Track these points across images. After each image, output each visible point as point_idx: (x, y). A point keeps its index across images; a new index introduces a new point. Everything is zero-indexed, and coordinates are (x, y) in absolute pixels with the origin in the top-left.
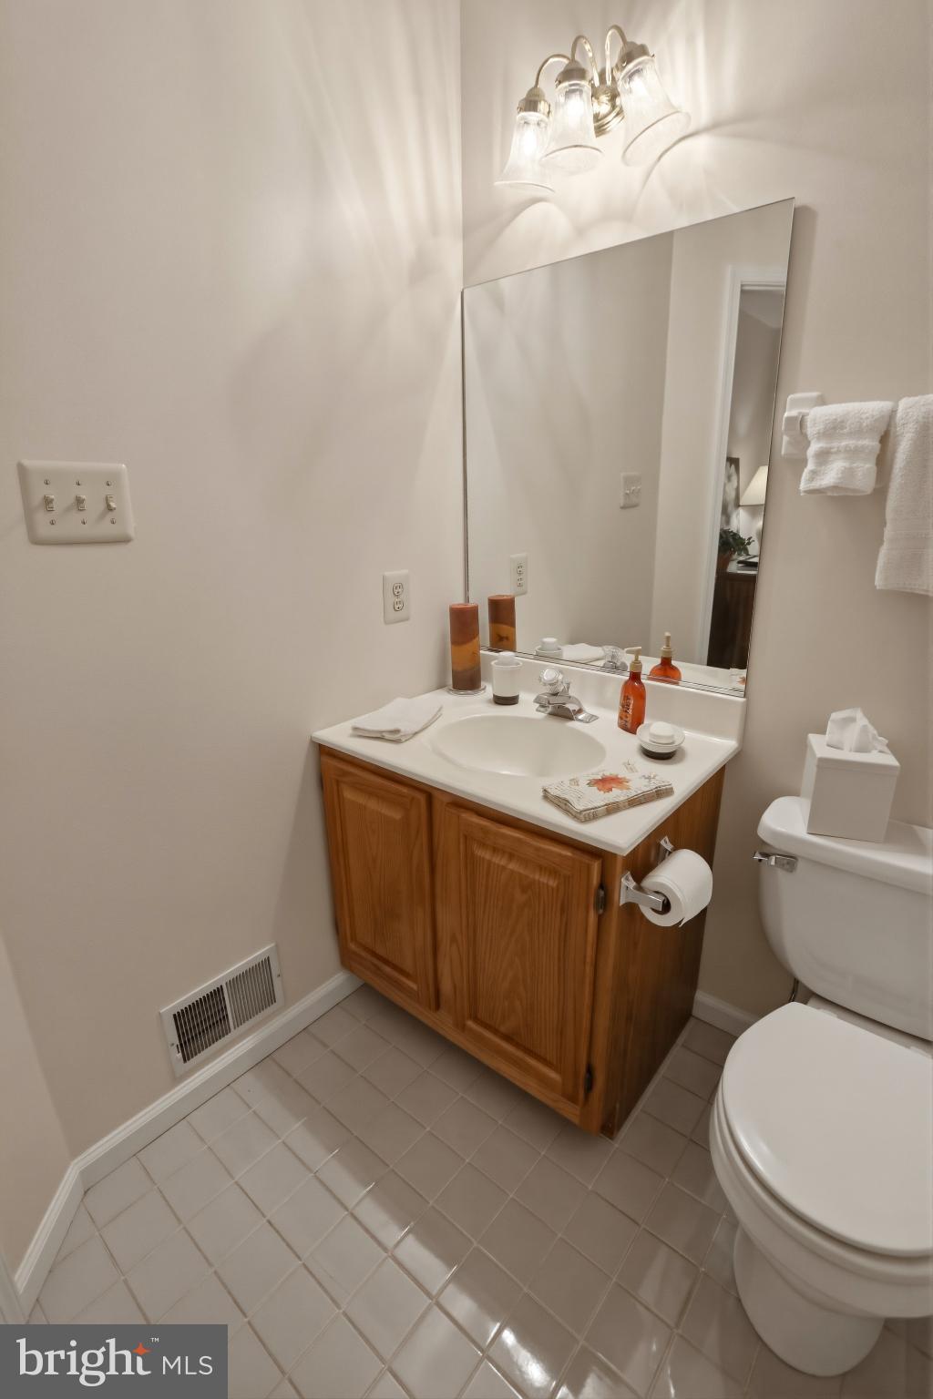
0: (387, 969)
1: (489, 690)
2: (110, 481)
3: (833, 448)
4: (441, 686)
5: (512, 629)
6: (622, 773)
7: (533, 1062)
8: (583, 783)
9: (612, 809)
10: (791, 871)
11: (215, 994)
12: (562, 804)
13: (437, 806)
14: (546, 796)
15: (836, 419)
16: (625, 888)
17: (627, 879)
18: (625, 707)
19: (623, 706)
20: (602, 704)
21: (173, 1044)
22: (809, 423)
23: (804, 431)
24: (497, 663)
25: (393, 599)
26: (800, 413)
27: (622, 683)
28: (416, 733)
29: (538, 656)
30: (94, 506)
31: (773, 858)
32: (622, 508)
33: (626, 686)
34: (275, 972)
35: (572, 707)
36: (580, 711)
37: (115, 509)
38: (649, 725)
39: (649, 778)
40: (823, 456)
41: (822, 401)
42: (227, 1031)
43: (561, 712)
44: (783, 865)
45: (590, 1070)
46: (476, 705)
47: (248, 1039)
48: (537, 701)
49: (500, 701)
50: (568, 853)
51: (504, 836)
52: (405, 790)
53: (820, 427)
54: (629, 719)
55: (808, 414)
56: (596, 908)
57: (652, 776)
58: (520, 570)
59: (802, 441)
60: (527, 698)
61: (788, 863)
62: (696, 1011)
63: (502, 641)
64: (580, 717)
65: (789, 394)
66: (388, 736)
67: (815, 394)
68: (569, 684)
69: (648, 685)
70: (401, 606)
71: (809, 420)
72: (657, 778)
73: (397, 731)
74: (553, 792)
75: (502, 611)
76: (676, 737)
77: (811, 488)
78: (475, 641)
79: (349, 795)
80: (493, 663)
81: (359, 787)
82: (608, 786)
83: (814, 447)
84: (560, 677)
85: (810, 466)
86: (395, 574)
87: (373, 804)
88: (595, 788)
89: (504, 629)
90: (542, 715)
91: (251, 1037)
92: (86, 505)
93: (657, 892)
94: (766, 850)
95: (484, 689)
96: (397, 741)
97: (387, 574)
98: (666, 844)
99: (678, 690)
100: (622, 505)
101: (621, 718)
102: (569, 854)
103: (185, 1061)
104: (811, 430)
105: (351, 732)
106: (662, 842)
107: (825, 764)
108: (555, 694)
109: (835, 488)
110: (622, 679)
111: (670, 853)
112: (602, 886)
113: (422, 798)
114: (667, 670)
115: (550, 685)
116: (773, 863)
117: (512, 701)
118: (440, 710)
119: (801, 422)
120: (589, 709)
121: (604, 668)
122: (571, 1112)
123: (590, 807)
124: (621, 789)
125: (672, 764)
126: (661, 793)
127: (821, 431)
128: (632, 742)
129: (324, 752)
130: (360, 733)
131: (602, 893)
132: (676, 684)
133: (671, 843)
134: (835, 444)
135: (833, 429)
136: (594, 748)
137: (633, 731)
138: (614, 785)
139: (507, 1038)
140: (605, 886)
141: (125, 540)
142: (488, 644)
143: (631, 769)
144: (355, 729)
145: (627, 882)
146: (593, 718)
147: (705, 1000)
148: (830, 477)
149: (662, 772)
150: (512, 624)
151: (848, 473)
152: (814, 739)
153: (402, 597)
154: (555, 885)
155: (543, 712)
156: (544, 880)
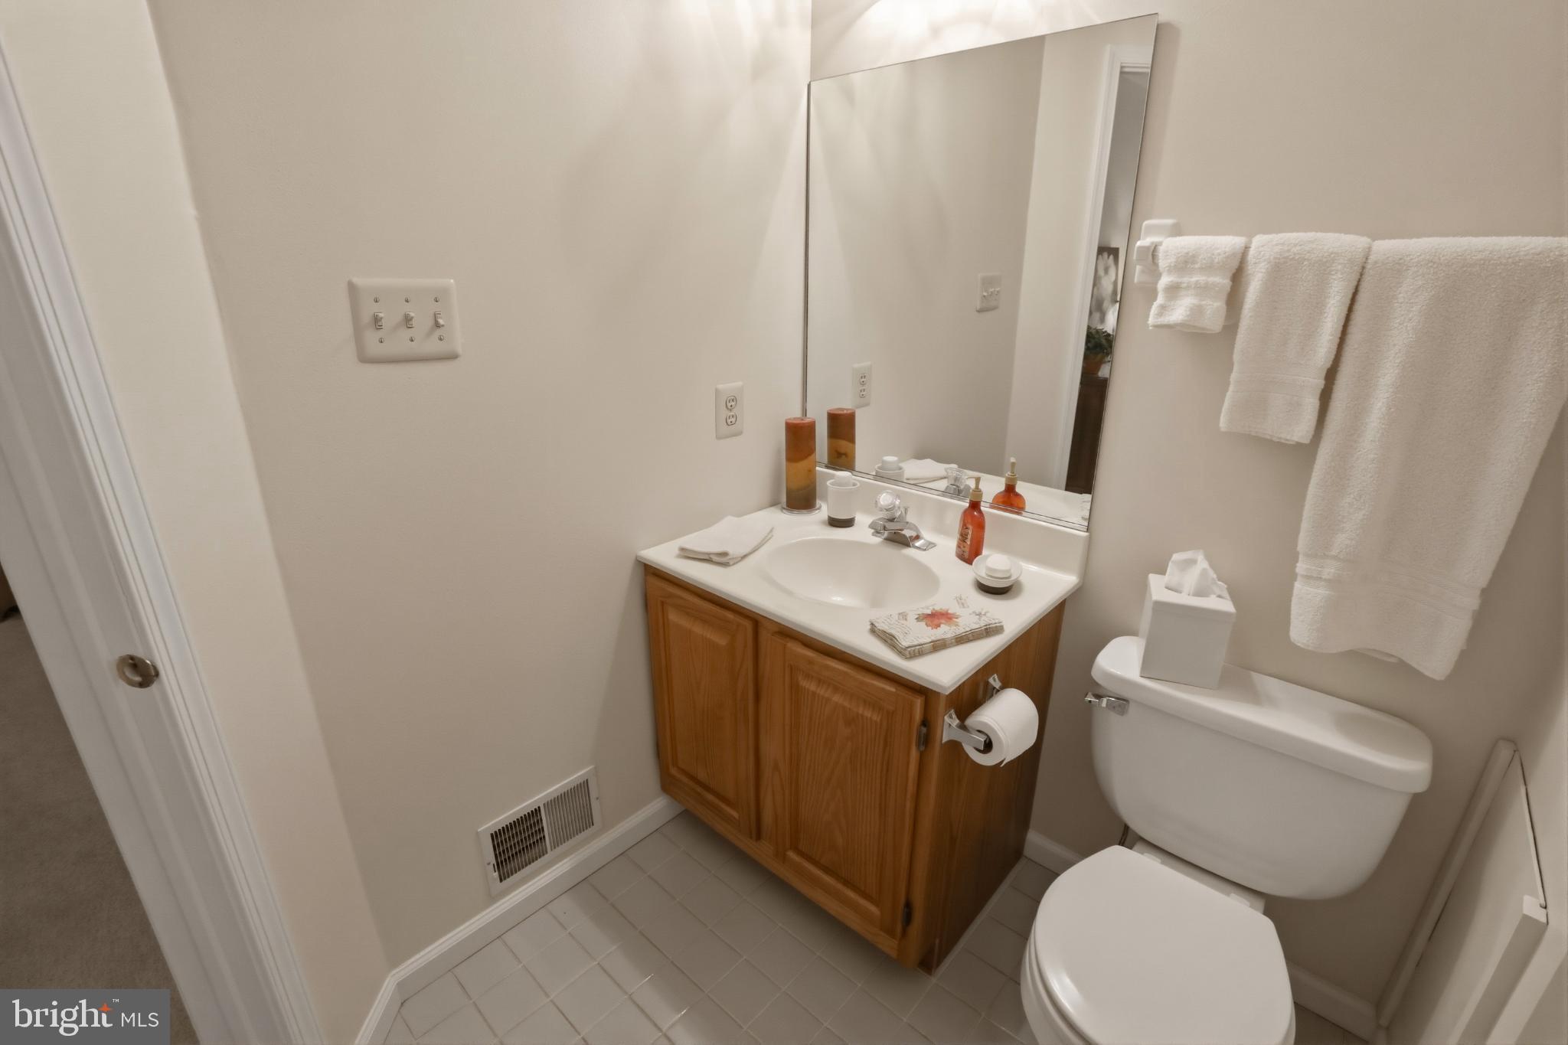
0: (710, 797)
1: (823, 511)
2: (439, 297)
3: (1184, 283)
4: (774, 504)
5: (851, 445)
6: (953, 608)
7: (851, 894)
8: (912, 617)
9: (938, 646)
10: (1122, 715)
11: (533, 815)
12: (888, 639)
13: (764, 636)
14: (873, 630)
15: (1187, 253)
16: (949, 727)
17: (951, 717)
18: (963, 537)
19: (961, 535)
20: (940, 530)
21: (489, 864)
22: (1161, 254)
23: (1156, 261)
24: (833, 481)
25: (725, 413)
26: (1152, 243)
27: (962, 511)
28: (745, 556)
29: (878, 477)
30: (423, 323)
31: (1105, 700)
32: (979, 311)
33: (967, 514)
34: (593, 794)
35: (908, 533)
36: (918, 537)
37: (443, 326)
38: (987, 557)
39: (979, 614)
40: (1174, 290)
41: (1177, 231)
42: (544, 852)
43: (899, 539)
44: (1114, 707)
45: (908, 905)
46: (809, 525)
47: (565, 861)
48: (872, 526)
49: (835, 523)
50: (890, 688)
51: (827, 667)
52: (730, 615)
53: (1172, 260)
54: (967, 549)
55: (1160, 243)
56: (918, 745)
57: (983, 613)
58: (863, 379)
59: (1154, 271)
60: (864, 521)
61: (1120, 706)
62: (1028, 851)
63: (841, 459)
64: (918, 544)
65: (1144, 221)
66: (715, 558)
67: (1169, 221)
68: (906, 510)
69: (987, 513)
70: (733, 420)
71: (1161, 249)
72: (988, 615)
73: (725, 554)
74: (881, 626)
75: (842, 426)
76: (1012, 571)
77: (1159, 323)
78: (812, 457)
79: (673, 616)
80: (828, 483)
81: (686, 610)
82: (936, 621)
83: (1165, 281)
84: (897, 502)
85: (1160, 299)
86: (728, 386)
87: (698, 629)
88: (923, 624)
89: (843, 444)
90: (878, 540)
91: (568, 859)
92: (414, 322)
93: (979, 731)
94: (1100, 692)
95: (818, 509)
96: (725, 565)
97: (720, 387)
98: (995, 681)
99: (1021, 521)
100: (978, 308)
101: (959, 547)
102: (893, 690)
103: (501, 881)
104: (1163, 263)
105: (677, 551)
106: (991, 680)
107: (1161, 607)
108: (892, 520)
109: (1182, 325)
110: (961, 505)
111: (998, 691)
112: (925, 723)
113: (748, 625)
114: (1010, 499)
115: (887, 510)
116: (1104, 704)
117: (847, 523)
118: (771, 531)
119: (1153, 252)
120: (927, 536)
121: (945, 493)
122: (888, 945)
123: (916, 643)
124: (949, 625)
125: (1007, 599)
126: (989, 631)
127: (1172, 265)
128: (967, 574)
129: (651, 573)
130: (687, 554)
131: (924, 730)
132: (1018, 513)
133: (1001, 682)
134: (1185, 279)
135: (1185, 263)
136: (928, 579)
137: (969, 561)
138: (943, 621)
139: (827, 870)
140: (928, 723)
141: (453, 357)
142: (825, 460)
143: (963, 604)
144: (682, 549)
145: (951, 721)
146: (931, 545)
147: (1035, 840)
148: (1178, 313)
149: (995, 609)
150: (852, 440)
151: (1197, 311)
152: (1154, 579)
153: (734, 410)
154: (878, 720)
155: (879, 537)
156: (868, 714)
